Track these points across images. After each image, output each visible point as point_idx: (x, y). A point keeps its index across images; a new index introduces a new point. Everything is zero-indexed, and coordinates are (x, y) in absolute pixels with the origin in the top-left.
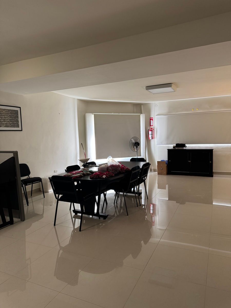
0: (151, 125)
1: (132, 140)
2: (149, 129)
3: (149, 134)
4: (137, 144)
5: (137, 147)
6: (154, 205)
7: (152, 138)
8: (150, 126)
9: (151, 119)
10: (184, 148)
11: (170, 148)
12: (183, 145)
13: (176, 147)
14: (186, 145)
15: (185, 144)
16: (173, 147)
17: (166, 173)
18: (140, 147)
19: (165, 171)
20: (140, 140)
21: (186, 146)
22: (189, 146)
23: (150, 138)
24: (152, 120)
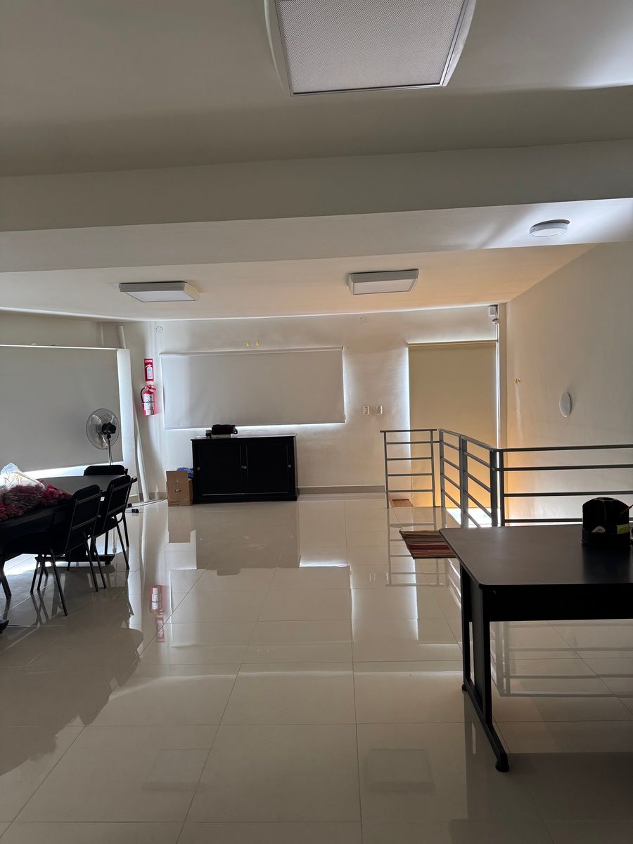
0: (148, 378)
1: (93, 419)
2: (144, 390)
3: (143, 402)
4: (109, 429)
5: (109, 437)
6: (161, 590)
7: (153, 412)
8: (147, 380)
9: (147, 363)
10: (232, 436)
11: (199, 437)
12: (230, 429)
13: (213, 434)
14: (236, 428)
15: (234, 426)
16: (207, 435)
17: (189, 499)
18: (119, 436)
19: (187, 495)
20: (118, 418)
21: (237, 431)
22: (244, 431)
23: (148, 413)
24: (150, 365)
